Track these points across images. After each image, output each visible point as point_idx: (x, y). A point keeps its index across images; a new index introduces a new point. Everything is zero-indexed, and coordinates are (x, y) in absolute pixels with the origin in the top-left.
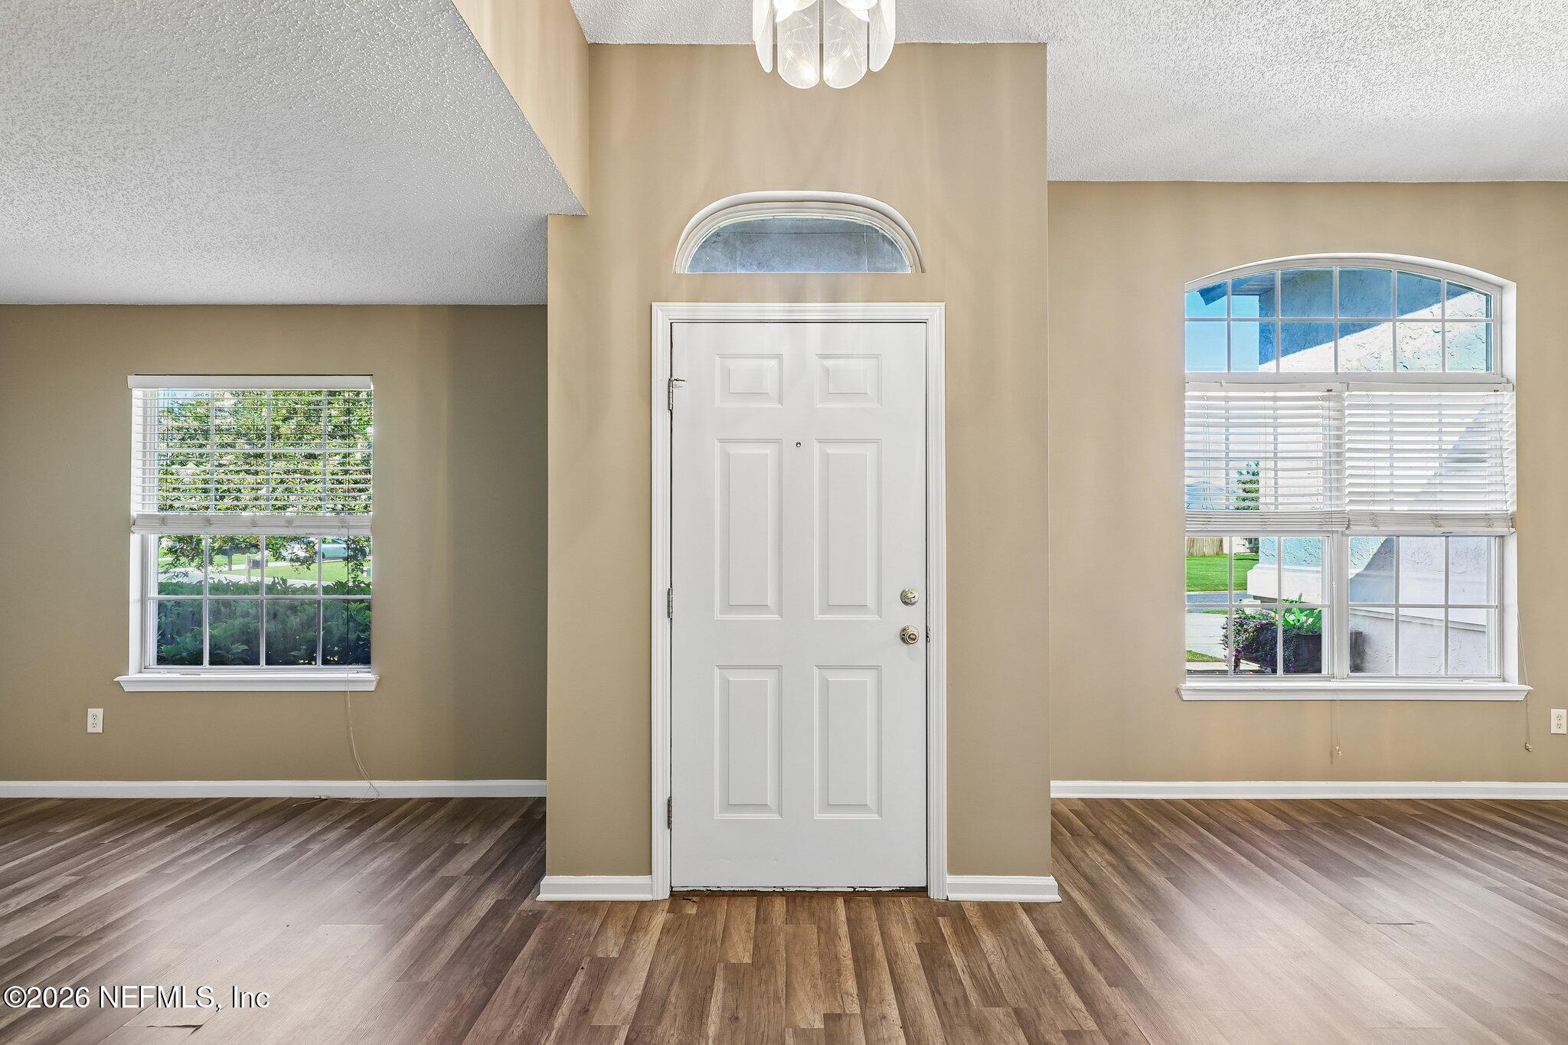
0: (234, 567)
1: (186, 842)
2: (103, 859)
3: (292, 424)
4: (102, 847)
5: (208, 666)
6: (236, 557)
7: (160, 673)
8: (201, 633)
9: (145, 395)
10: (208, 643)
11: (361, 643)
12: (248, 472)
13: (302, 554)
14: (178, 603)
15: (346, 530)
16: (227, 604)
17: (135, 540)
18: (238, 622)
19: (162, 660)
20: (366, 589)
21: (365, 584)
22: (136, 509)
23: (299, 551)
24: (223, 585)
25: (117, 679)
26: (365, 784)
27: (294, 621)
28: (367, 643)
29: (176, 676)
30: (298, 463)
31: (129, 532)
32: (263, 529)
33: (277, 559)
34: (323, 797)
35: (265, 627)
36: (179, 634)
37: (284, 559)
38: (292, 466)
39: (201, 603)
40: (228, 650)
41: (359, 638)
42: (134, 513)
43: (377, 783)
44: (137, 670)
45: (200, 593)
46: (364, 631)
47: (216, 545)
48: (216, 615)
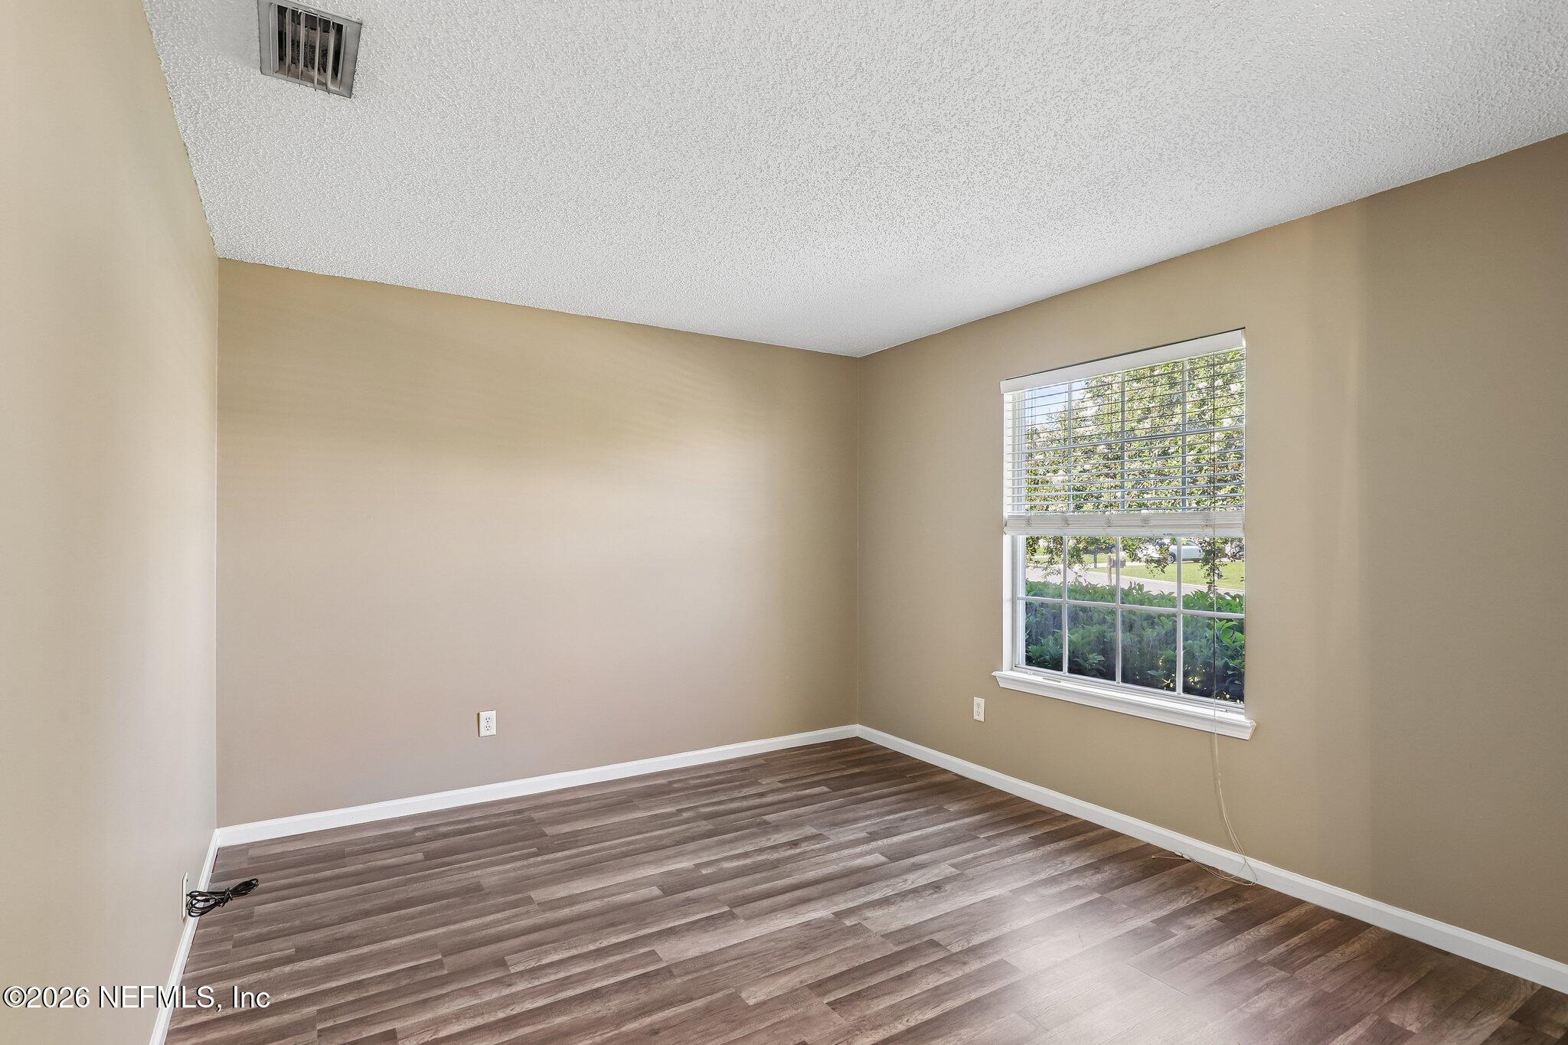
0: (1099, 565)
1: (1045, 865)
2: (977, 857)
3: (1147, 424)
4: (978, 842)
5: (1067, 674)
6: (1101, 556)
7: (1027, 673)
8: (1061, 637)
9: (1014, 399)
10: (1067, 649)
11: (1230, 673)
12: (1107, 475)
13: (1156, 555)
14: (1042, 605)
15: (1211, 529)
16: (1084, 610)
17: (1007, 540)
18: (1095, 629)
19: (1030, 661)
20: (1234, 603)
21: (1231, 596)
22: (1007, 511)
23: (1153, 551)
24: (1083, 587)
25: (993, 674)
26: (1237, 857)
27: (1150, 634)
28: (1240, 675)
29: (1039, 679)
30: (1153, 463)
31: (1003, 533)
32: (1120, 529)
33: (1133, 560)
34: (1186, 857)
35: (1120, 637)
36: (1042, 635)
37: (1139, 560)
38: (1146, 466)
39: (1061, 606)
40: (1086, 660)
41: (1227, 666)
42: (1006, 515)
43: (1253, 863)
44: (1010, 668)
45: (1060, 596)
46: (1232, 658)
47: (1081, 546)
48: (1074, 619)
